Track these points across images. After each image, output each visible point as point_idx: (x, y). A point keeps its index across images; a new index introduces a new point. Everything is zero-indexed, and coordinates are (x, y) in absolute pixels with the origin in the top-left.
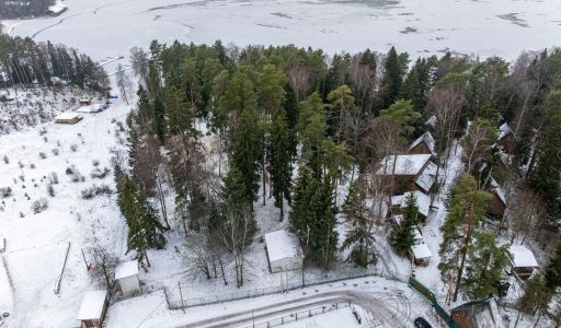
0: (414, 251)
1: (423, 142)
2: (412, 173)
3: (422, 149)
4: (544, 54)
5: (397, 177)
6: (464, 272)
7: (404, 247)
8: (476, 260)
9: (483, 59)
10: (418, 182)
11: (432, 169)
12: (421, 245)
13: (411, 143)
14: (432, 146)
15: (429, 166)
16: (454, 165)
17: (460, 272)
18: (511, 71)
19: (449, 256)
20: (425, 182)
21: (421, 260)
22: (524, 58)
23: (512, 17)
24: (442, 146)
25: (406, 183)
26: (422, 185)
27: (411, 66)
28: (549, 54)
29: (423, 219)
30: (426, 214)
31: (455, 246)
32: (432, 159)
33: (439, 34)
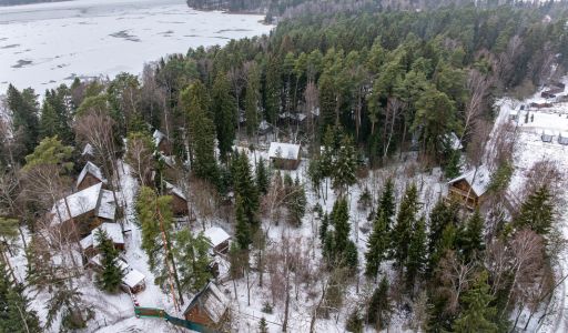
0: (126, 281)
1: (88, 173)
2: (90, 208)
3: (90, 180)
4: (162, 62)
5: (76, 219)
6: (179, 274)
7: (115, 284)
8: (184, 259)
9: (112, 78)
10: (101, 214)
11: (109, 196)
12: (131, 273)
13: (76, 180)
14: (98, 174)
15: (104, 194)
16: (128, 184)
17: (176, 277)
18: (142, 83)
19: (160, 268)
20: (107, 211)
21: (138, 286)
22: (147, 69)
24: (109, 171)
25: (88, 221)
26: (106, 216)
27: (41, 100)
28: (166, 62)
29: (121, 247)
30: (122, 241)
31: (161, 257)
32: (105, 187)
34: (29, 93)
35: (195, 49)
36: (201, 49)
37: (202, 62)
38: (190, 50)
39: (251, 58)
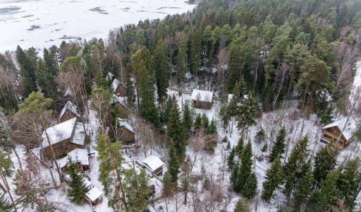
0: (89, 196)
1: (67, 110)
2: (66, 138)
3: (69, 115)
4: (122, 29)
7: (81, 198)
10: (74, 141)
11: (81, 128)
12: (93, 189)
14: (74, 109)
15: (78, 126)
16: (94, 123)
18: (106, 44)
19: (112, 195)
20: (79, 140)
22: (111, 34)
23: (97, 9)
24: (81, 108)
25: (65, 147)
26: (77, 142)
28: (124, 30)
29: (86, 168)
30: (87, 163)
31: (112, 187)
32: (80, 120)
33: (56, 27)
34: (32, 51)
35: (143, 21)
36: (147, 21)
37: (148, 30)
38: (140, 22)
39: (181, 29)
